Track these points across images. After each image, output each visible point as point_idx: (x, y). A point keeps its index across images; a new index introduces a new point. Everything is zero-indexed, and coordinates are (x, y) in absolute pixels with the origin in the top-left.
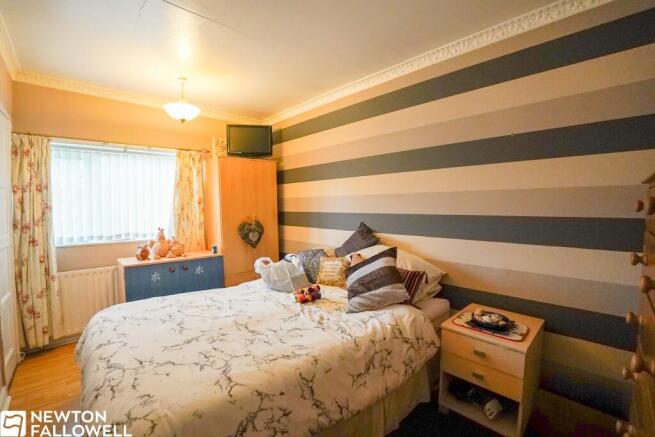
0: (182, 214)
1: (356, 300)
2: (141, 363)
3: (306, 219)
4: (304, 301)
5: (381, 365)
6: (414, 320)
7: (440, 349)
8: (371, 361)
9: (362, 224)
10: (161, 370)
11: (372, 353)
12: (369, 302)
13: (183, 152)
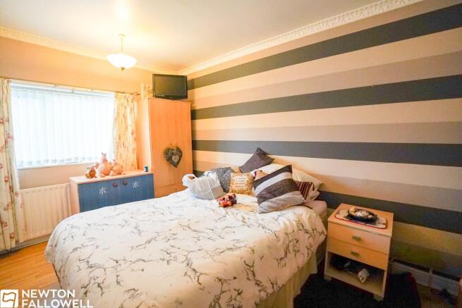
0: (119, 143)
1: (265, 204)
2: (117, 262)
3: (212, 146)
4: (225, 206)
5: (293, 250)
6: (310, 217)
7: (326, 235)
8: (288, 247)
9: (259, 149)
10: (135, 266)
11: (287, 242)
12: (275, 205)
13: (120, 94)
